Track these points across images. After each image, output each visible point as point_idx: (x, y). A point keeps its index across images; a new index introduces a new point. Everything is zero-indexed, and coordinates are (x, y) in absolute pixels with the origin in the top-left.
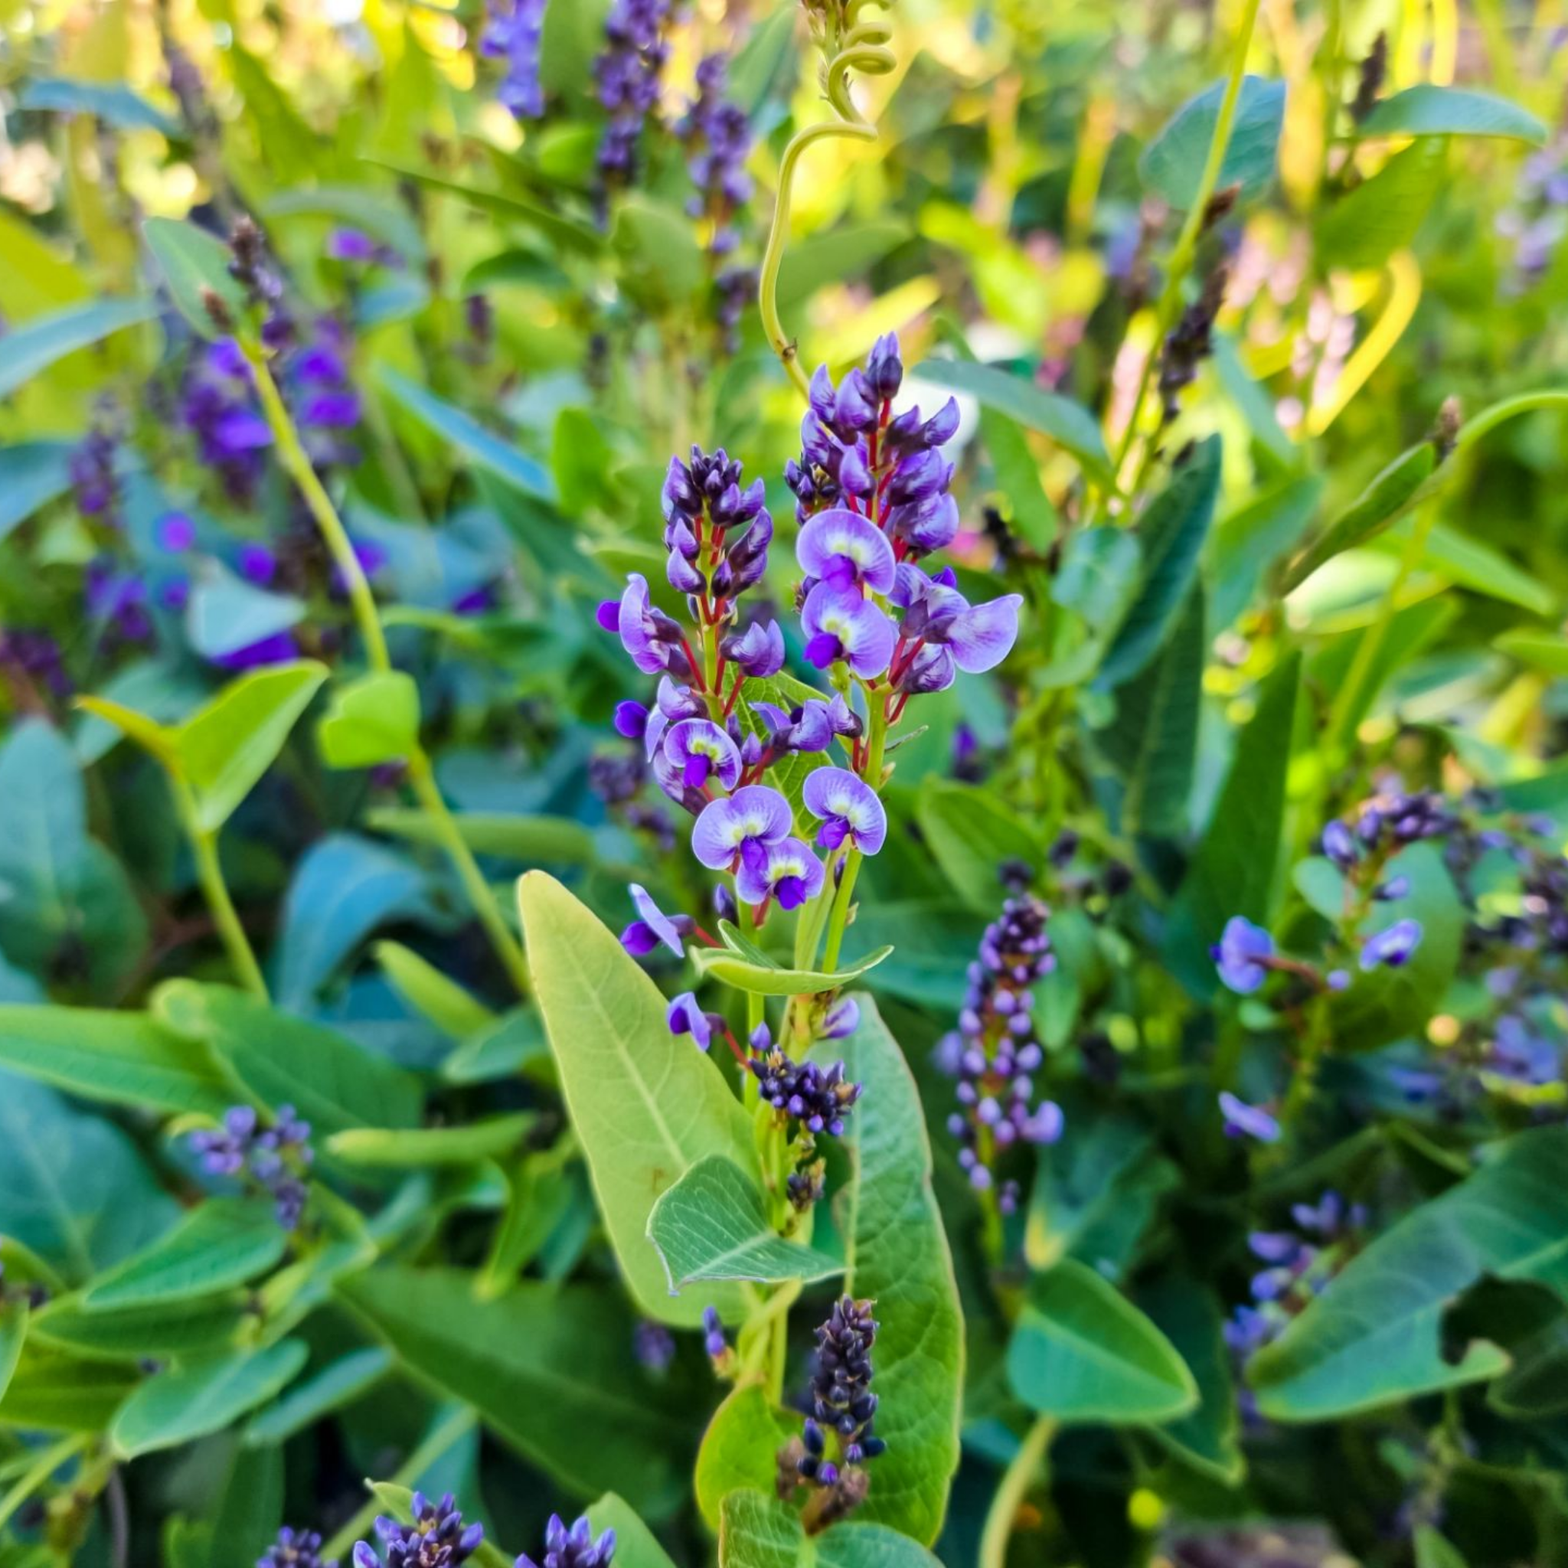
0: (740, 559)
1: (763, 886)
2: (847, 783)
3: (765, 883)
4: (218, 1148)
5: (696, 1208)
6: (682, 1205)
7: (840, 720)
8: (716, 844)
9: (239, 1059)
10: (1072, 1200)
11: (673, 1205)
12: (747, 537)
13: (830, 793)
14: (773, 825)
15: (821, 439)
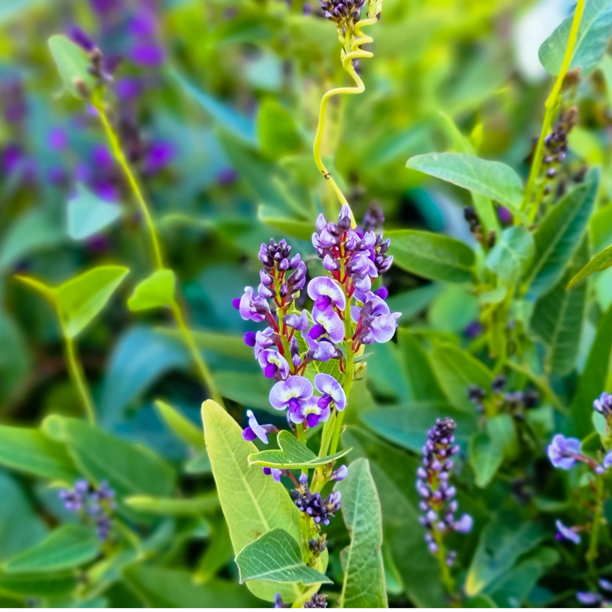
0: (292, 282)
1: (302, 417)
2: (331, 381)
3: (302, 415)
4: (70, 498)
5: (263, 551)
6: (256, 549)
7: (330, 354)
8: (279, 400)
9: (82, 454)
10: (492, 564)
11: (252, 549)
12: (295, 273)
13: (324, 385)
14: (304, 393)
15: (319, 244)
